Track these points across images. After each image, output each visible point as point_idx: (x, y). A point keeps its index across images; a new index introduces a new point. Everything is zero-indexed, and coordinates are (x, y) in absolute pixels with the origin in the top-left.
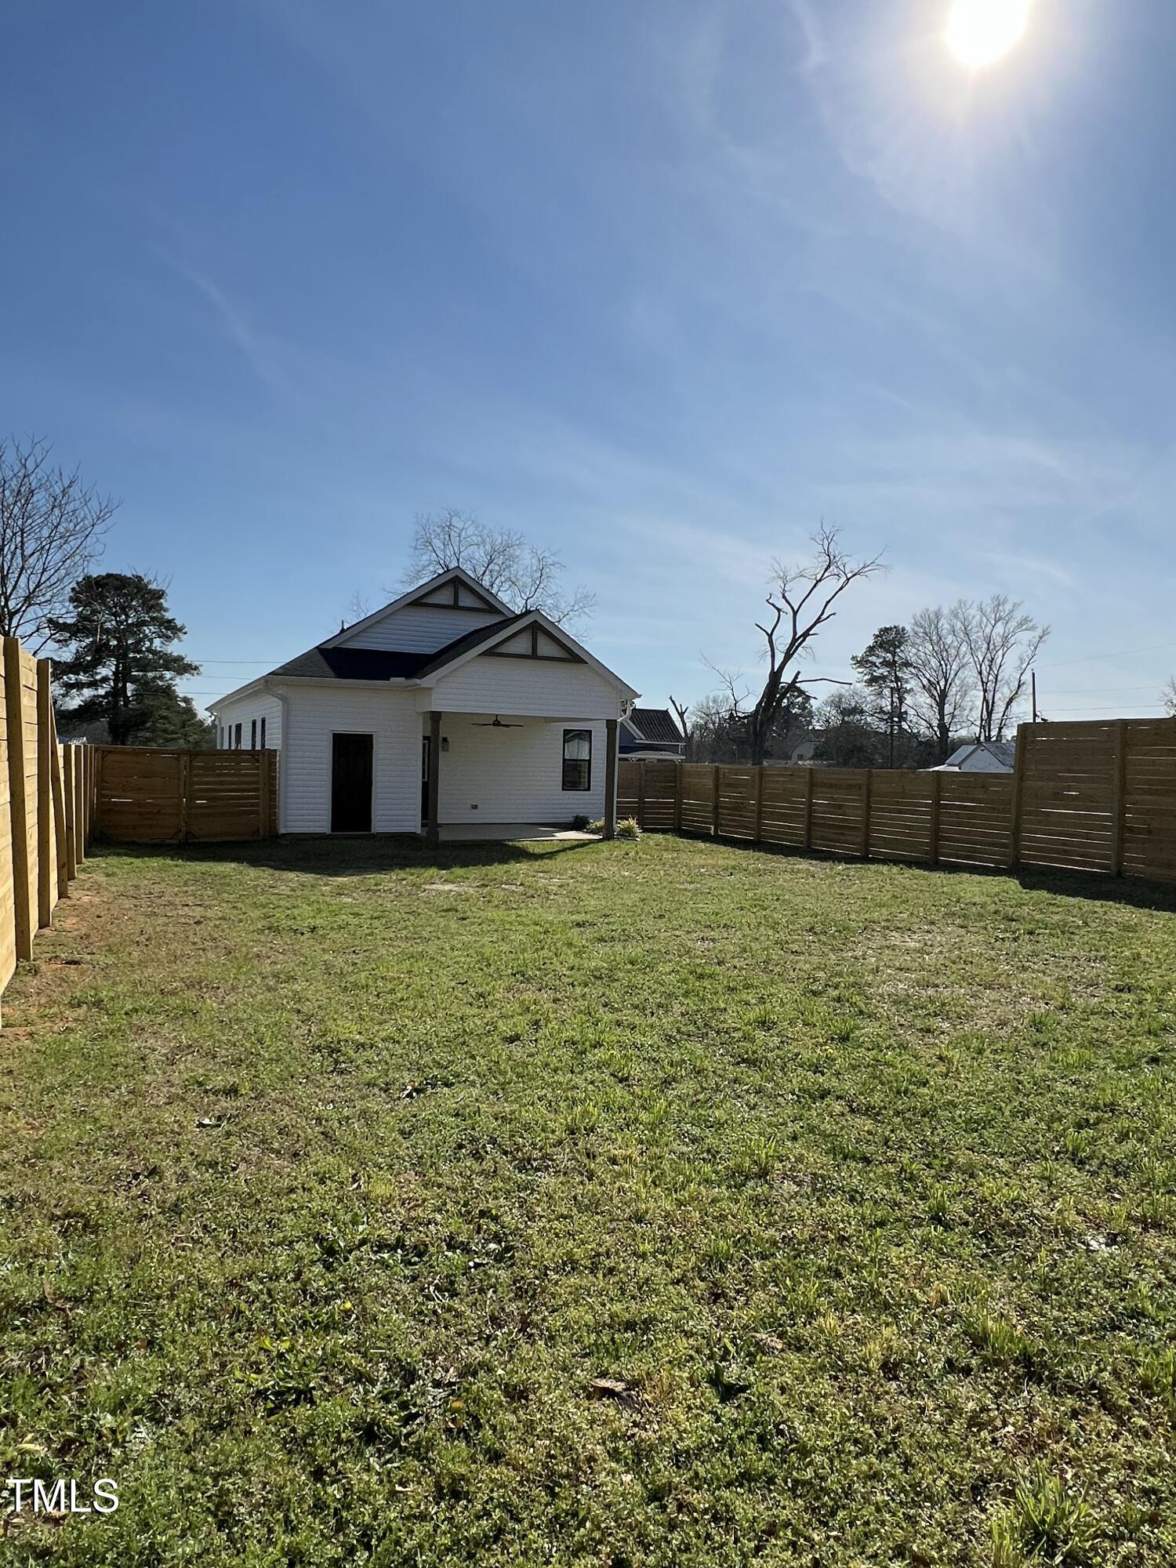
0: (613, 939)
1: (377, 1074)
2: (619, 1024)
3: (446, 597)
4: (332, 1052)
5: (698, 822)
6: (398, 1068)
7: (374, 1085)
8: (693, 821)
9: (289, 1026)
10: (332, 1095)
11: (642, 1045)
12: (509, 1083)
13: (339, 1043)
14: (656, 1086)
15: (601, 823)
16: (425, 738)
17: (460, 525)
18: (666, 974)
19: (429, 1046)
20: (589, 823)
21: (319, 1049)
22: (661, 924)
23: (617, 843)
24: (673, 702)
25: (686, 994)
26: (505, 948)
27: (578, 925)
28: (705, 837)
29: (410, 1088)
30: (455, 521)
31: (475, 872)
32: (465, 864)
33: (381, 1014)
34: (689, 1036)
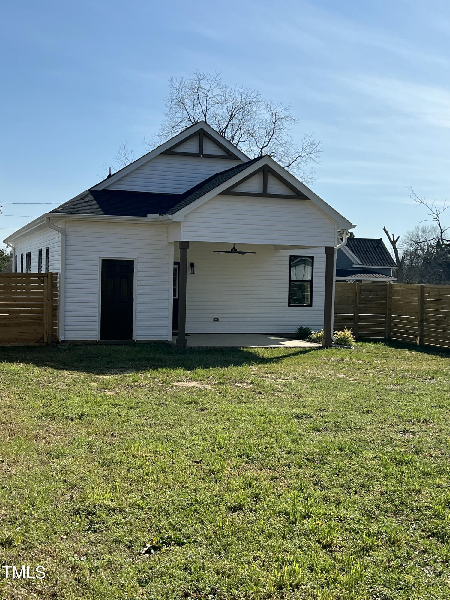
0: (326, 429)
1: (123, 534)
2: (326, 499)
3: (192, 147)
4: (89, 514)
5: (405, 333)
6: (141, 529)
7: (121, 542)
8: (402, 333)
9: (56, 493)
10: (85, 549)
11: (345, 518)
12: (230, 545)
13: (94, 507)
14: (355, 553)
15: (320, 334)
16: (175, 263)
17: (207, 87)
18: (370, 459)
19: (167, 512)
20: (311, 334)
21: (77, 512)
22: (367, 418)
23: (335, 351)
24: (386, 232)
25: (386, 477)
26: (235, 434)
27: (297, 417)
28: (412, 347)
29: (149, 545)
30: (203, 83)
31: (215, 373)
32: (206, 367)
33: (131, 485)
34: (387, 512)
